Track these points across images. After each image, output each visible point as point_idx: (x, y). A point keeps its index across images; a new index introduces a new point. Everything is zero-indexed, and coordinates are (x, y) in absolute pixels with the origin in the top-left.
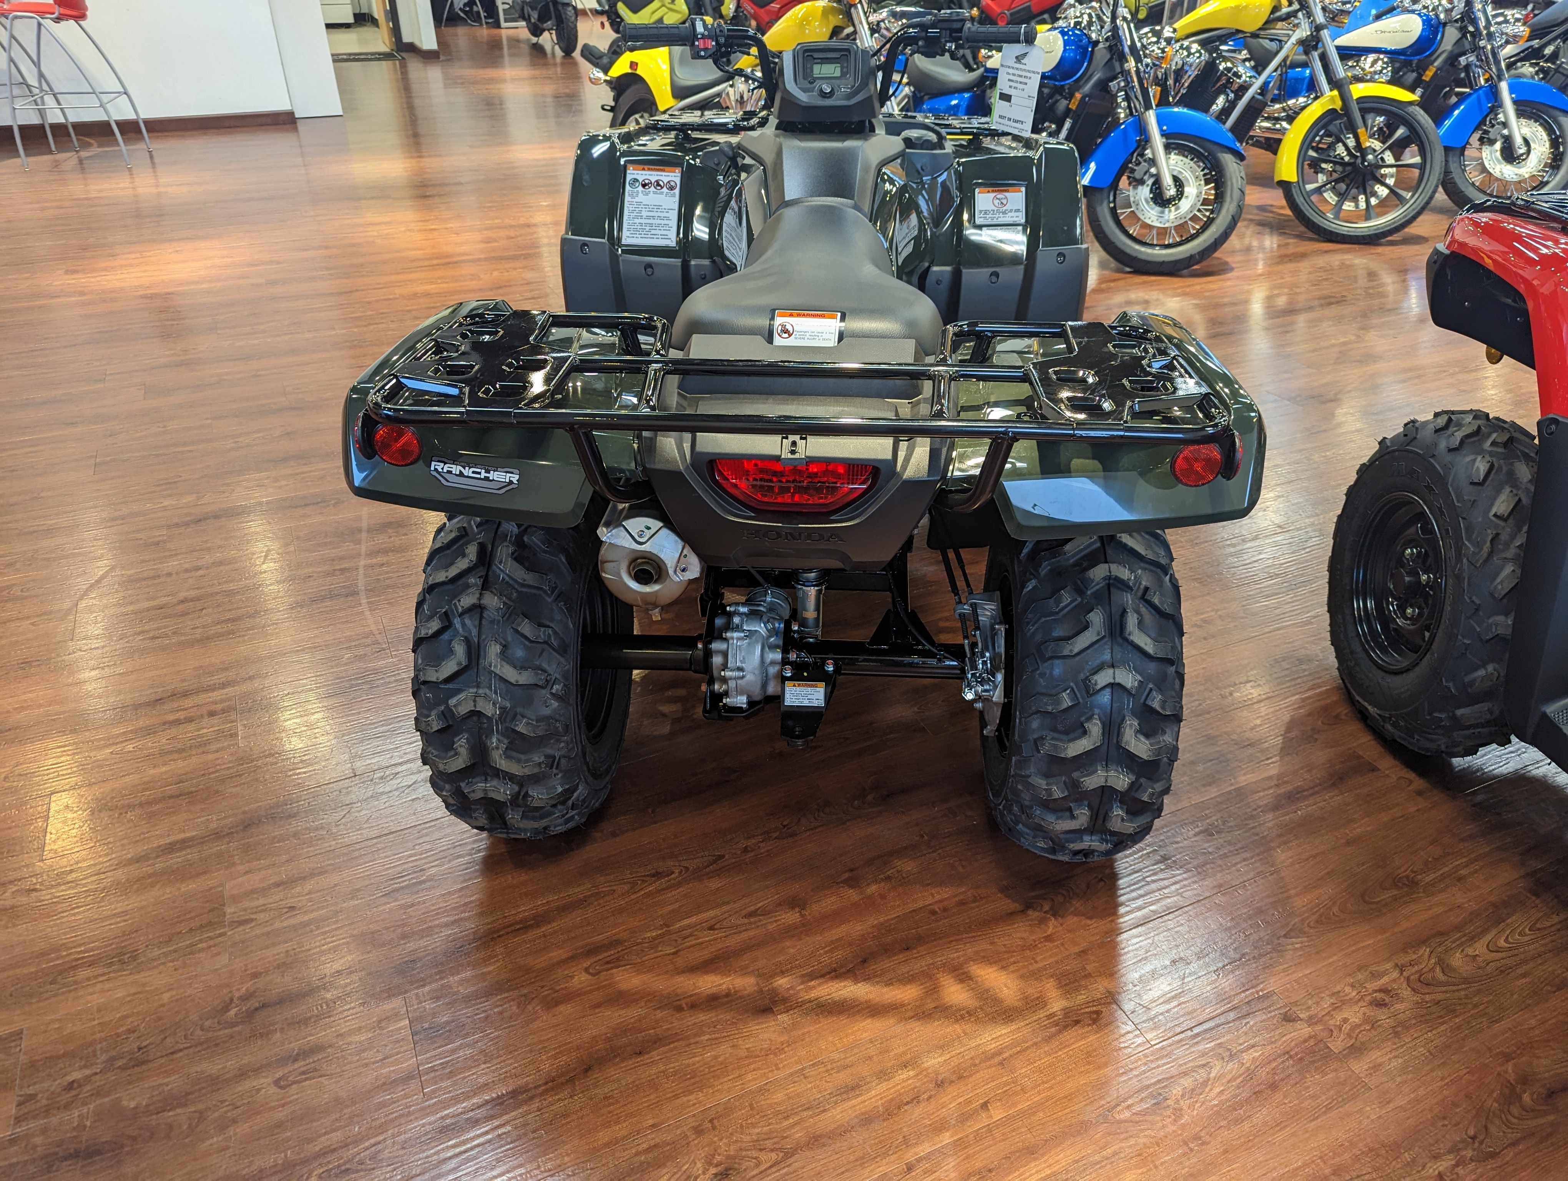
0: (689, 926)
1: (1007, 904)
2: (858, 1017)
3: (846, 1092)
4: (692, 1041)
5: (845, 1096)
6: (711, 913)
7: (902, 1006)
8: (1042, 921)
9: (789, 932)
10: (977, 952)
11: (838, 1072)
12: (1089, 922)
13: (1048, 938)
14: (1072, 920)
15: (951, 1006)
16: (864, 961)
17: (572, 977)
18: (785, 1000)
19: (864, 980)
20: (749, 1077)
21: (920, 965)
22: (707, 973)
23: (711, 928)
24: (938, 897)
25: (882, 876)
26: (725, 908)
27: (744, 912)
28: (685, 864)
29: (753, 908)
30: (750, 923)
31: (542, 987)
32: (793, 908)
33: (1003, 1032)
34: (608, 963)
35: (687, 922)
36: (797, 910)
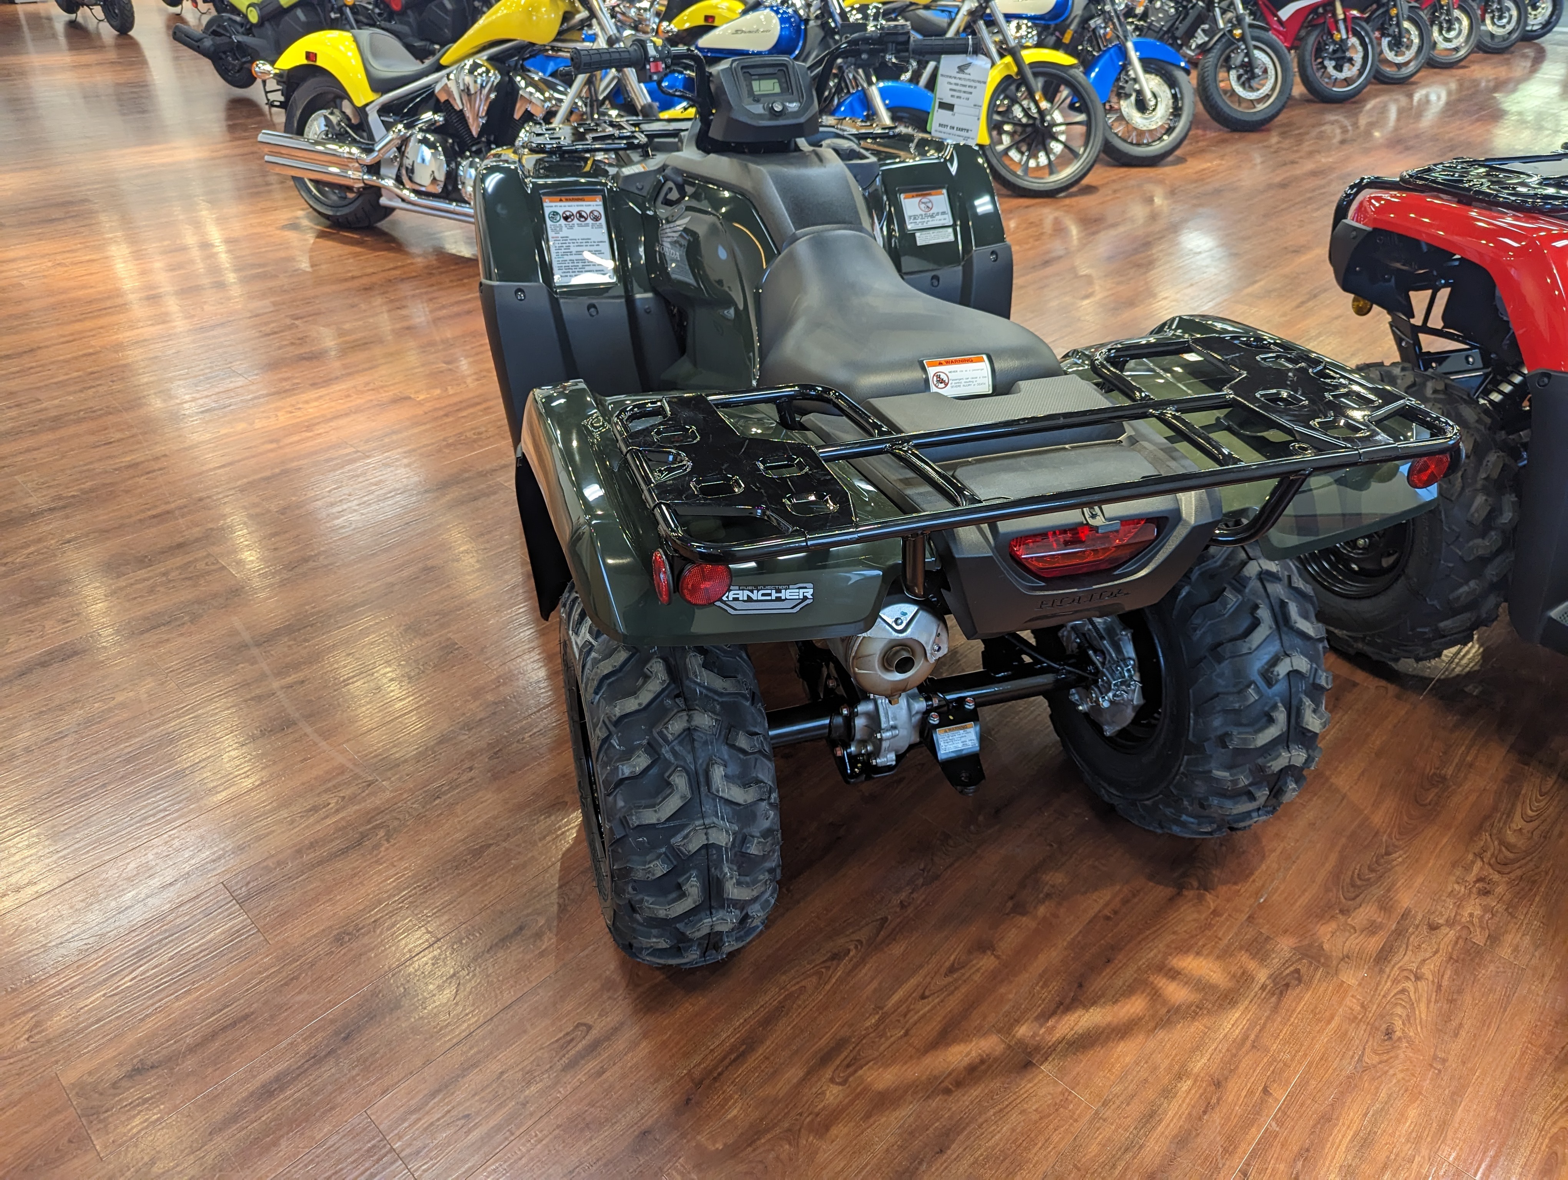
0: (901, 1002)
1: (1162, 892)
2: (1111, 1044)
3: (1147, 1122)
4: (980, 1120)
5: (1149, 1126)
6: (913, 982)
7: (1140, 1019)
8: (1201, 899)
9: (996, 978)
10: (1168, 946)
11: (1128, 1104)
12: (1238, 888)
13: (1215, 913)
14: (1223, 889)
15: (1179, 1006)
16: (1080, 986)
17: (823, 1093)
18: (1037, 1049)
19: (1092, 1005)
20: (1055, 1138)
21: (1129, 974)
22: (948, 1045)
23: (923, 997)
24: (1102, 902)
25: (1041, 896)
26: (923, 972)
27: (943, 970)
28: (855, 937)
29: (947, 964)
30: (956, 980)
31: (801, 1114)
32: (984, 952)
33: (1237, 1015)
34: (848, 1066)
35: (896, 998)
36: (989, 953)
